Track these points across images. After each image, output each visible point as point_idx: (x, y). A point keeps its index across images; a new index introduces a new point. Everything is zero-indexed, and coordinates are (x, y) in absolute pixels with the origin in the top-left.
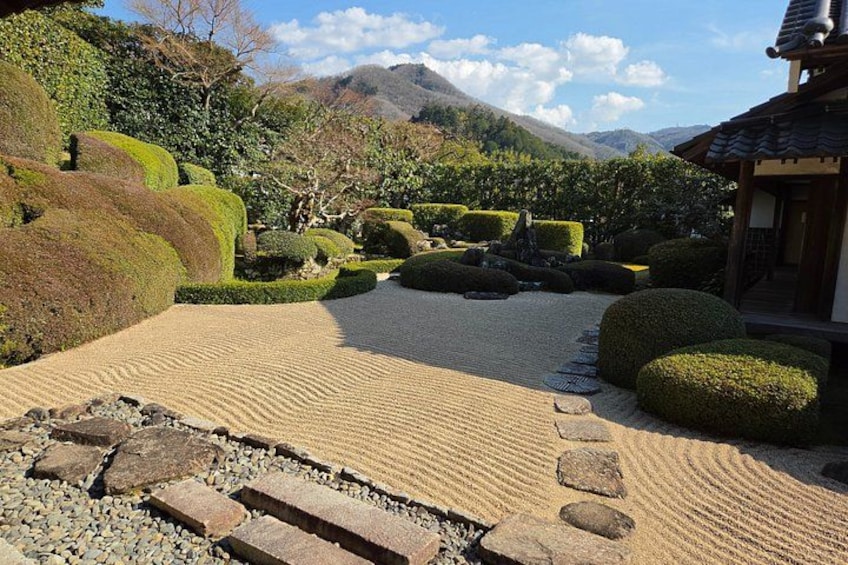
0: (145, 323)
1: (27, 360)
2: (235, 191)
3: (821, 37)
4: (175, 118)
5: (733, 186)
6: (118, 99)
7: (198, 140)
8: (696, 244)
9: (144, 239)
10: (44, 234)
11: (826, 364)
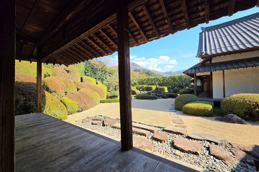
0: (96, 106)
1: (81, 111)
2: (105, 85)
3: (204, 54)
4: (95, 74)
5: (193, 79)
6: (86, 71)
7: (99, 77)
8: (188, 89)
9: (95, 92)
10: (81, 92)
11: (213, 104)
